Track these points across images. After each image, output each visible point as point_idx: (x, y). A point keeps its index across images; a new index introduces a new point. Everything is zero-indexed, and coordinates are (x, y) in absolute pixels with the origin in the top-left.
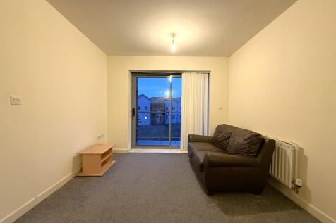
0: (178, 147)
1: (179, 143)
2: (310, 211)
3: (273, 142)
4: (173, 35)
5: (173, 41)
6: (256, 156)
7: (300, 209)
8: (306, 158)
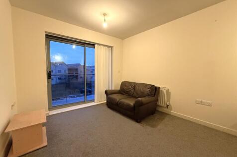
0: (93, 101)
1: (94, 97)
2: (171, 114)
3: (159, 87)
4: (105, 15)
5: (105, 20)
6: (154, 96)
7: (168, 114)
8: (170, 93)
